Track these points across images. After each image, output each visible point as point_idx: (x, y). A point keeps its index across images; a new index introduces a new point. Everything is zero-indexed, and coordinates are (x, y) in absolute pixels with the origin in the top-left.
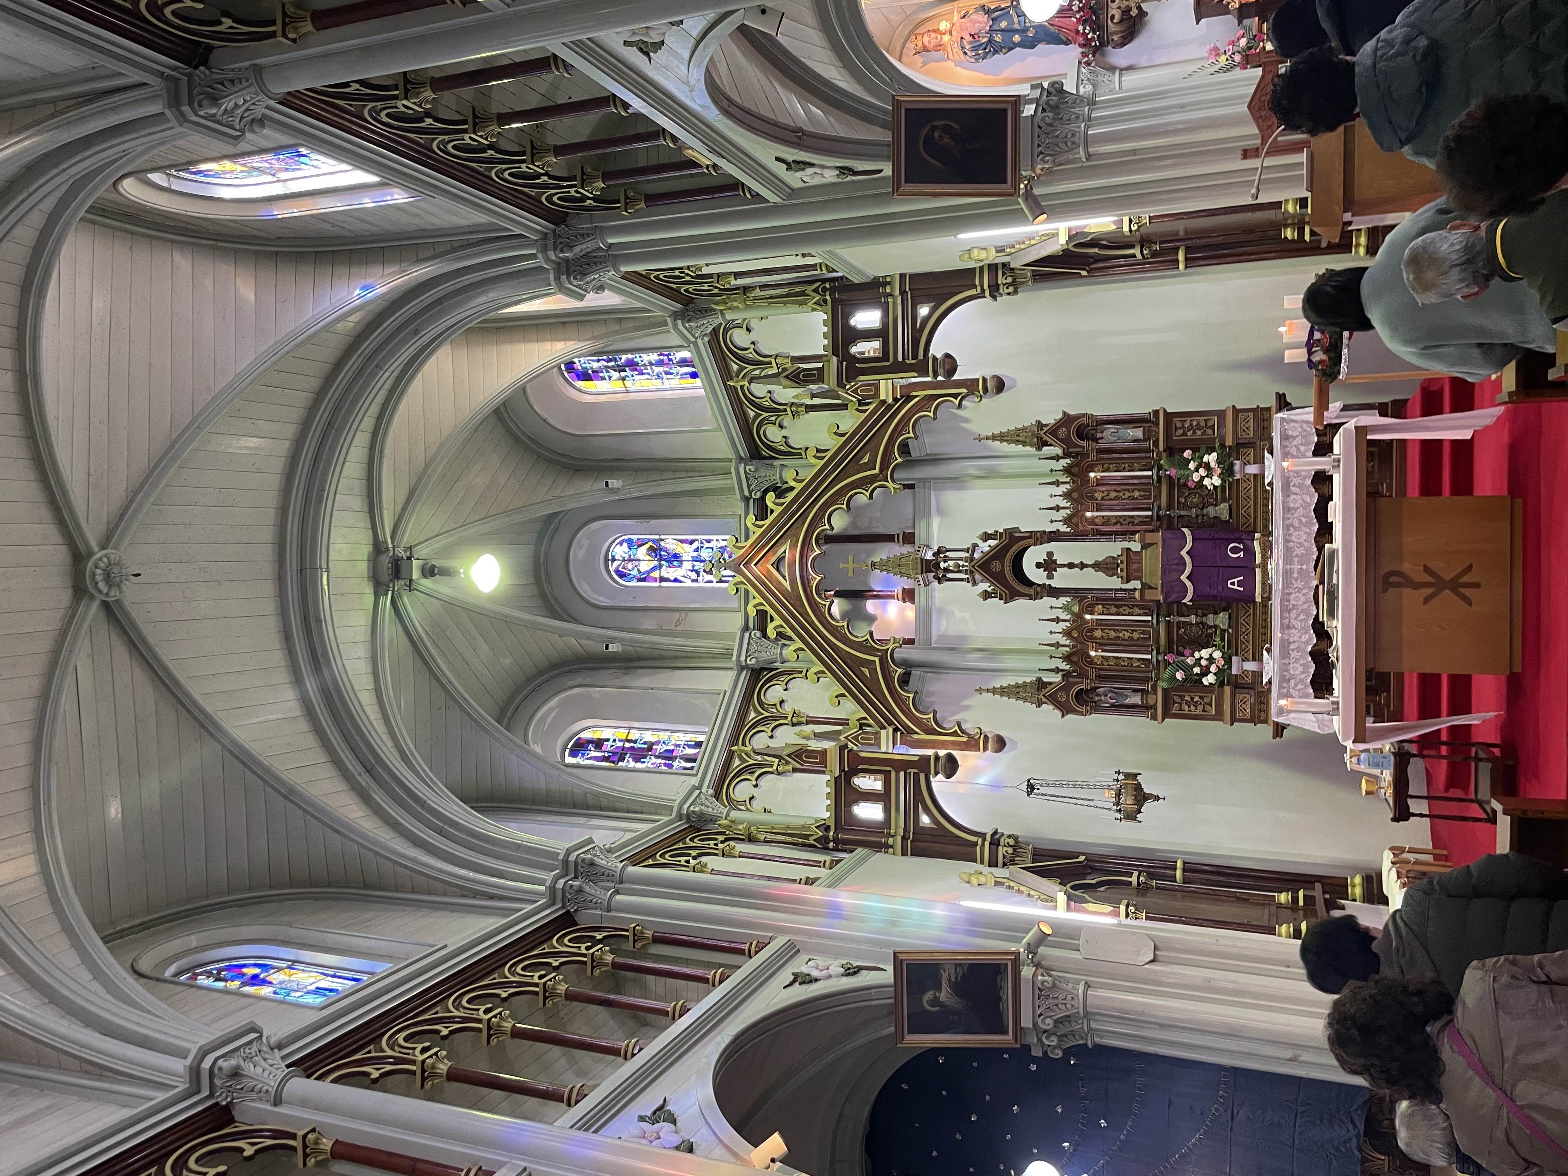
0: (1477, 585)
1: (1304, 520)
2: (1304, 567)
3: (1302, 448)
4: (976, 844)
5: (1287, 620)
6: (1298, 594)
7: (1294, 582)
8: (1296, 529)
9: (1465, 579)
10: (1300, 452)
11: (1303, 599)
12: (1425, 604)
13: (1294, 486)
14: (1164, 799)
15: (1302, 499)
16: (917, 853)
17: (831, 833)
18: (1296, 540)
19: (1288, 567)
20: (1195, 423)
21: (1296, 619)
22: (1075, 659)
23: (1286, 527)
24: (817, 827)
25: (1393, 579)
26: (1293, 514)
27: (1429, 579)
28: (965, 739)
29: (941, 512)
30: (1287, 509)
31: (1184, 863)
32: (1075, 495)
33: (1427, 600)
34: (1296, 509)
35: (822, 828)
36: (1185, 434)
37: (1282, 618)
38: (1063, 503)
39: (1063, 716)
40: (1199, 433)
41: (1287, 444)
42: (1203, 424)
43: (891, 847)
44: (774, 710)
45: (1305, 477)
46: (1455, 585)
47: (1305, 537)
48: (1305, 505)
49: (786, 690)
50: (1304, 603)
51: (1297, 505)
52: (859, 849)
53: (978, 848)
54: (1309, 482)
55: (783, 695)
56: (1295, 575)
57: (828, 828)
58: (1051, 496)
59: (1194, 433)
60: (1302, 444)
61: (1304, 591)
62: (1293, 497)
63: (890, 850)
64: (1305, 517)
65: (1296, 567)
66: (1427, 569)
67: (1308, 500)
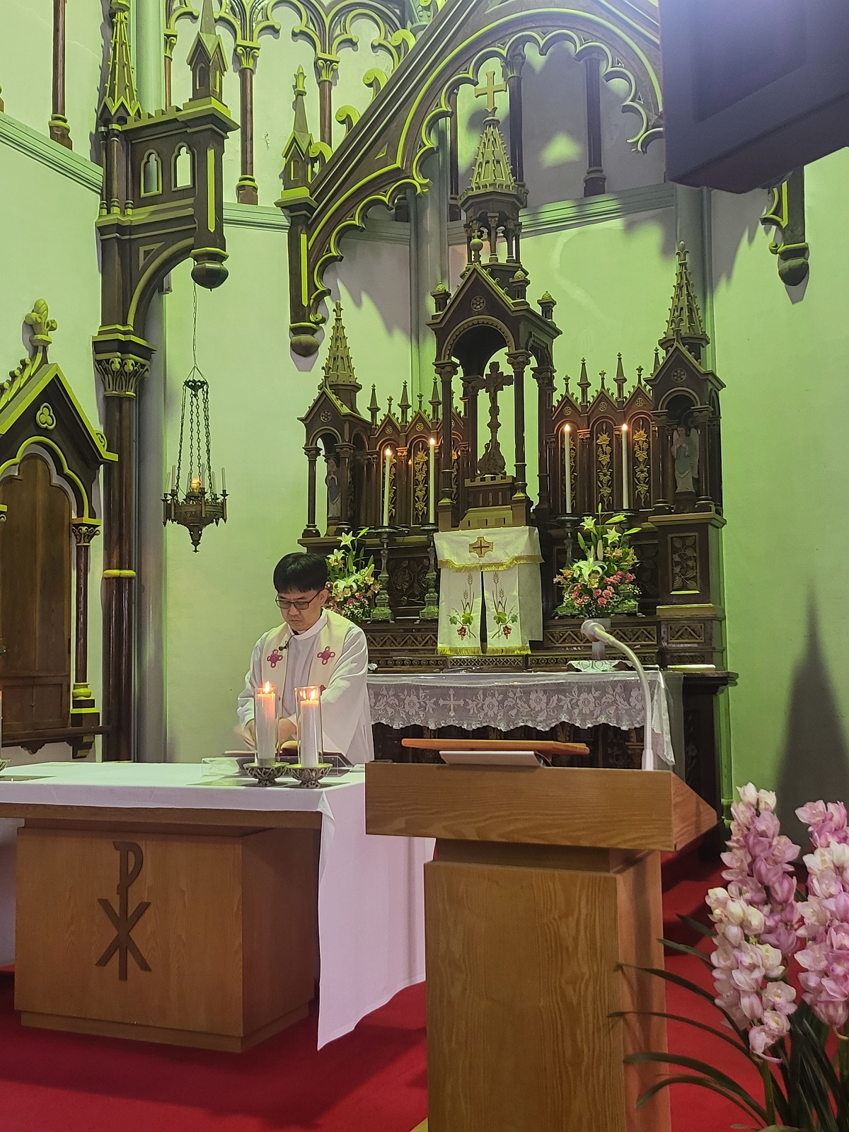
0: (123, 975)
1: (513, 712)
2: (452, 714)
3: (612, 710)
4: (125, 323)
5: (385, 692)
6: (418, 705)
7: (432, 701)
8: (501, 703)
9: (131, 961)
10: (606, 707)
11: (412, 712)
12: (100, 900)
13: (559, 700)
14: (196, 551)
15: (542, 710)
16: (104, 247)
17: (115, 126)
18: (486, 702)
19: (451, 692)
20: (690, 563)
21: (387, 703)
22: (389, 430)
23: (505, 691)
24: (122, 104)
25: (131, 856)
26: (520, 698)
27: (132, 909)
28: (305, 303)
29: (630, 227)
30: (527, 691)
31: (130, 579)
32: (603, 407)
33: (105, 904)
34: (527, 702)
35: (123, 113)
36: (675, 550)
37: (388, 687)
38: (592, 393)
39: (301, 420)
40: (677, 570)
41: (618, 690)
42: (690, 574)
43: (109, 212)
44: (338, 32)
45: (570, 713)
46: (123, 946)
47: (491, 713)
48: (533, 714)
49: (373, 47)
50: (407, 714)
51: (533, 704)
52: (101, 170)
53: (119, 327)
54: (564, 718)
55: (365, 42)
56: (441, 702)
57: (122, 120)
58: (603, 374)
59: (677, 564)
60: (617, 709)
61: (421, 714)
62: (544, 699)
63: (105, 211)
64: (517, 714)
65: (452, 703)
66: (144, 907)
67: (539, 719)
